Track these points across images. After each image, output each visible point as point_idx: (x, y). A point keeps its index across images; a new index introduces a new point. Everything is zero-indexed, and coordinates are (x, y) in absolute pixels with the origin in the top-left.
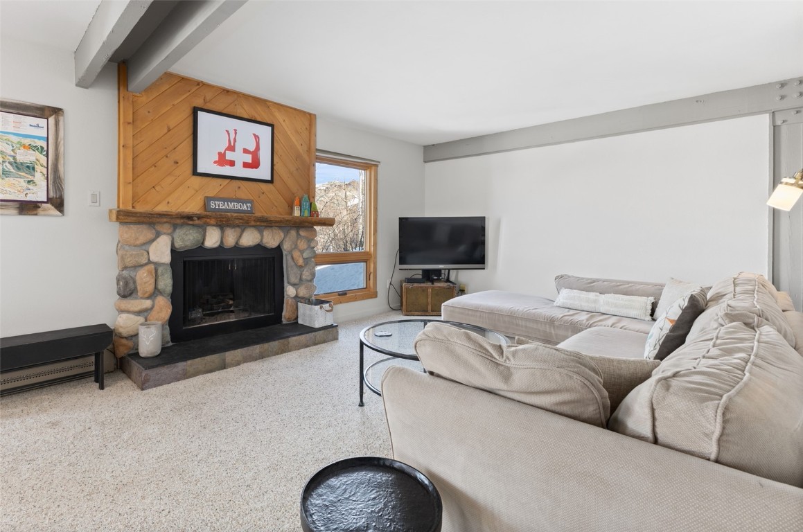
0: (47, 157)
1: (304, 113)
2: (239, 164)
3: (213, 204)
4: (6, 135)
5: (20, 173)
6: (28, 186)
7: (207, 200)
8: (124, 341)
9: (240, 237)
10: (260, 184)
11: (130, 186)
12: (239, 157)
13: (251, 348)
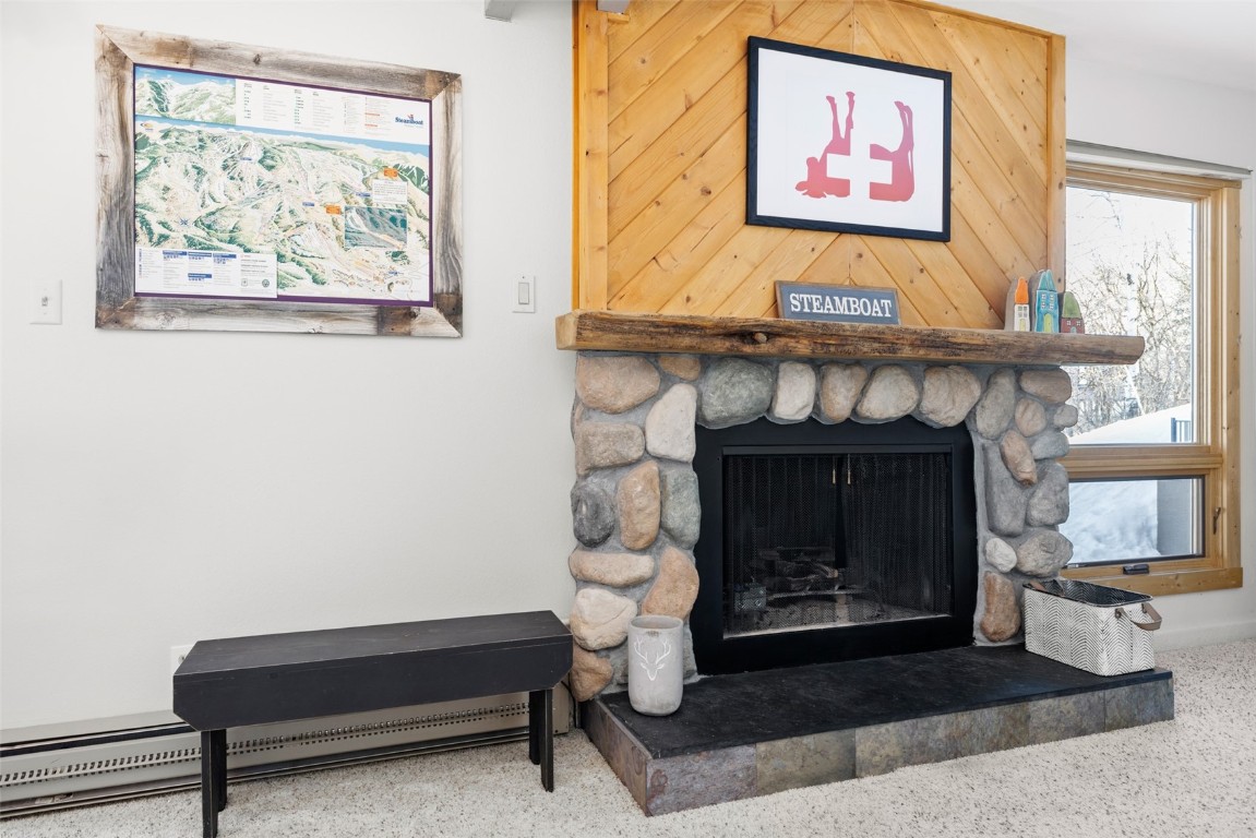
0: (430, 193)
1: (1032, 33)
2: (859, 190)
3: (796, 302)
4: (352, 145)
5: (376, 235)
6: (394, 265)
7: (780, 292)
8: (591, 660)
9: (863, 392)
10: (912, 243)
11: (603, 256)
12: (860, 169)
13: (924, 723)
